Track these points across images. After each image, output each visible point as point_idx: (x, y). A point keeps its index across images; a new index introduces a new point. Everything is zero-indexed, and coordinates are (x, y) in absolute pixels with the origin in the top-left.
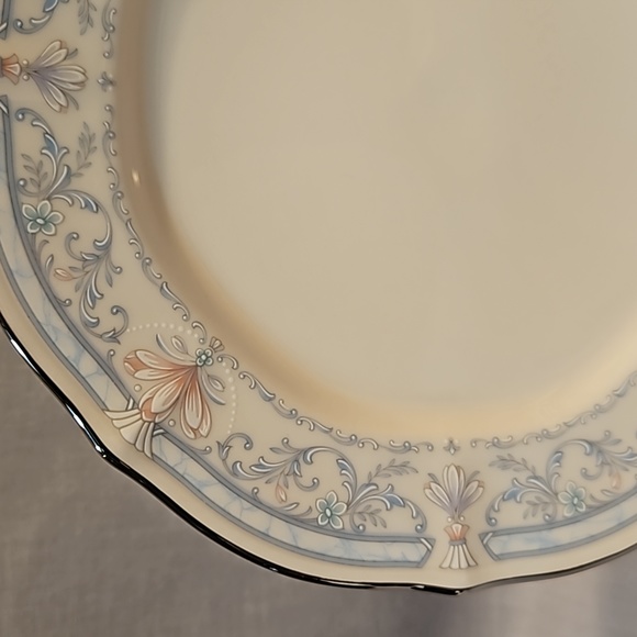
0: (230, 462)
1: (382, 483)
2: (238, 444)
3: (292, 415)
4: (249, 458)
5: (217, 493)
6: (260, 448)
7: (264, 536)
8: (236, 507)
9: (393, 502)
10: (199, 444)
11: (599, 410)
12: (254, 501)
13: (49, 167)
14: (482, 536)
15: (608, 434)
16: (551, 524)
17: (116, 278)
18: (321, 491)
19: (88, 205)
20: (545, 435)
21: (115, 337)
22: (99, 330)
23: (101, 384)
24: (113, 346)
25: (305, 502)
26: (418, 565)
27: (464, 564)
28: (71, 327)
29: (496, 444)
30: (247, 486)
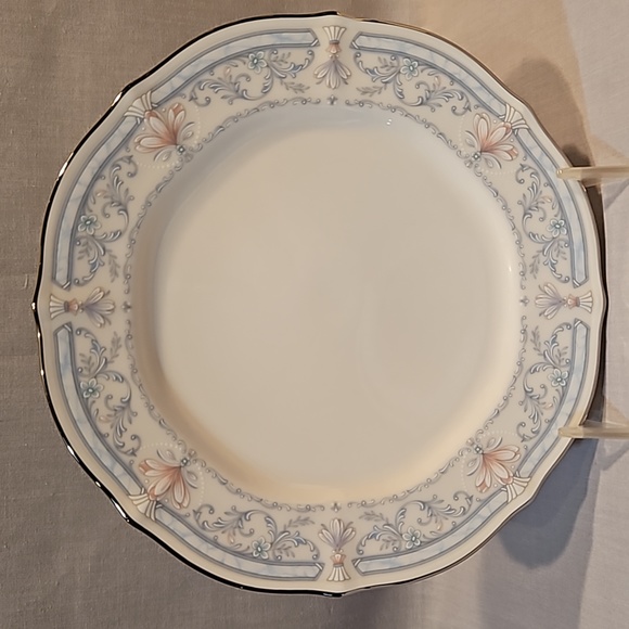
0: (201, 521)
1: (293, 530)
2: (205, 511)
3: (238, 492)
4: (212, 519)
5: (193, 540)
6: (219, 512)
7: (221, 564)
8: (204, 548)
9: (299, 542)
10: (183, 512)
11: (429, 482)
12: (216, 544)
13: (95, 359)
14: (354, 561)
15: (435, 497)
16: (397, 553)
17: (133, 419)
18: (255, 537)
19: (117, 378)
20: (395, 498)
21: (133, 454)
22: (124, 449)
23: (126, 481)
24: (133, 458)
25: (246, 543)
26: (314, 579)
27: (342, 579)
28: (109, 449)
29: (364, 504)
30: (211, 535)
